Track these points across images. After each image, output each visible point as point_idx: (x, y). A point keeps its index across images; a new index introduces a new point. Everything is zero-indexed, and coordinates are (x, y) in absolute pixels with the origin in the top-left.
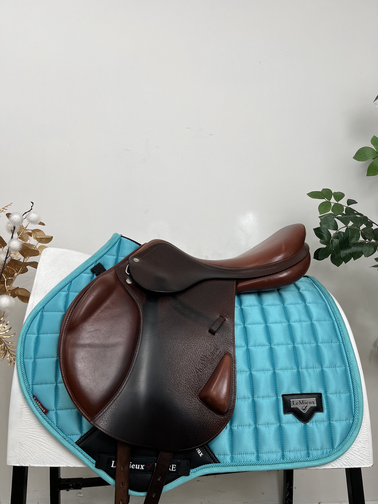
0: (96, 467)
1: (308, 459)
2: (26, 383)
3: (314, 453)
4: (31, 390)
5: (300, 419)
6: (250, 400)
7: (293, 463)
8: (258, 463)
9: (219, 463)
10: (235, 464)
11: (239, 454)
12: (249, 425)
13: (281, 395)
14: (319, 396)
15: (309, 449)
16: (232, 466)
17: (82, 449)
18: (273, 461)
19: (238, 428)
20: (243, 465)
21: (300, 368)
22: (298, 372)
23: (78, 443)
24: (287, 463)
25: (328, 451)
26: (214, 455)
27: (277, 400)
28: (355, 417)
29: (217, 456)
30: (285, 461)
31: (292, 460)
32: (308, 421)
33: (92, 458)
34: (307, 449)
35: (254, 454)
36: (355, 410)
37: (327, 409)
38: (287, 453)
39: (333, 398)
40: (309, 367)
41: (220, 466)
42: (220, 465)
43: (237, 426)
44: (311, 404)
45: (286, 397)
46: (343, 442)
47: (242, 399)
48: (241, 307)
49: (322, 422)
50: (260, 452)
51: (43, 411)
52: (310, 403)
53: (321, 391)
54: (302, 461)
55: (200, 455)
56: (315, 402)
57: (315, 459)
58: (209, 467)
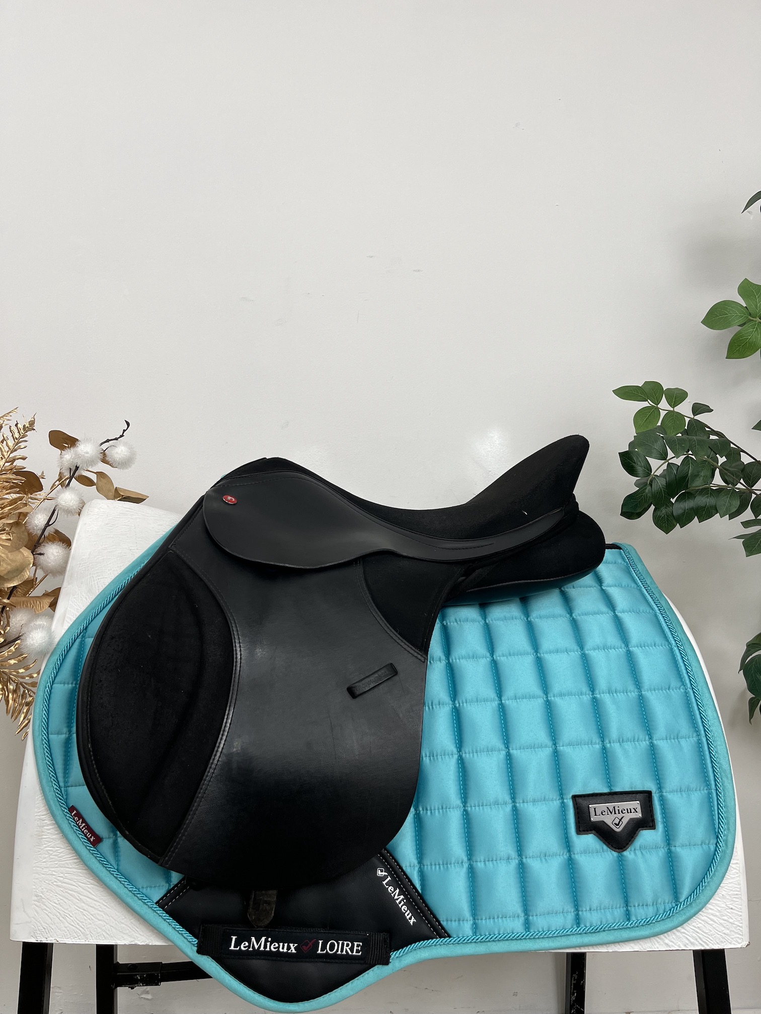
0: (199, 952)
1: (627, 925)
2: (55, 784)
3: (639, 913)
4: (65, 797)
5: (609, 844)
6: (509, 808)
7: (598, 934)
8: (528, 934)
9: (449, 936)
10: (482, 939)
11: (488, 917)
12: (508, 859)
13: (571, 796)
14: (646, 798)
15: (629, 905)
16: (475, 942)
17: (170, 916)
18: (557, 931)
19: (485, 864)
20: (498, 940)
21: (607, 741)
22: (604, 748)
23: (161, 904)
24: (585, 933)
25: (668, 907)
26: (438, 921)
27: (563, 805)
28: (720, 838)
29: (444, 923)
30: (582, 930)
31: (596, 927)
32: (625, 849)
33: (190, 933)
34: (625, 905)
35: (518, 917)
36: (719, 823)
37: (664, 823)
38: (584, 913)
39: (675, 800)
40: (625, 739)
41: (451, 943)
42: (450, 941)
43: (482, 860)
44: (631, 812)
45: (579, 800)
46: (696, 889)
47: (493, 807)
48: (485, 621)
49: (654, 850)
50: (531, 914)
51: (89, 839)
52: (629, 811)
53: (650, 786)
54: (616, 929)
55: (409, 921)
56: (639, 810)
57: (641, 924)
58: (430, 946)
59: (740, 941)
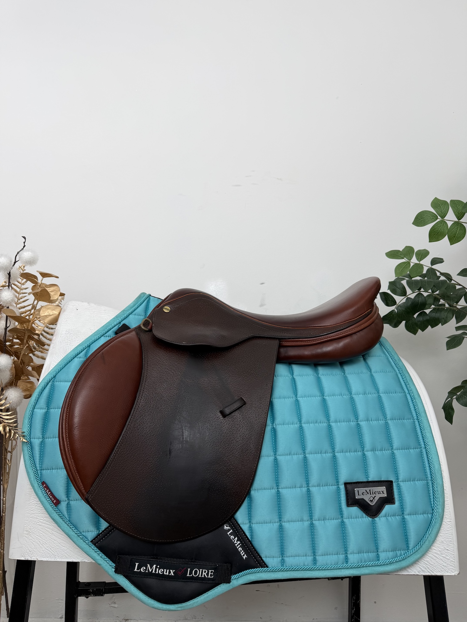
58: (255, 573)
59: (453, 571)
